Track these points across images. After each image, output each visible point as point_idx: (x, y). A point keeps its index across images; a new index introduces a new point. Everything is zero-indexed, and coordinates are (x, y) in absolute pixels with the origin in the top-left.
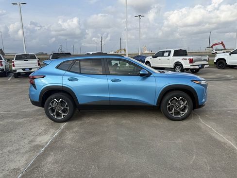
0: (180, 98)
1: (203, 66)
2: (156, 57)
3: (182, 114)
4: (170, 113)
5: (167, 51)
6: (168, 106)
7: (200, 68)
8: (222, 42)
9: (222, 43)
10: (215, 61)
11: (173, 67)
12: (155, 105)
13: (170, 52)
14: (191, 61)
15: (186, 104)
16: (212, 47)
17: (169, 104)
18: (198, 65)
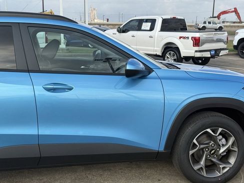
0: (220, 129)
1: (217, 51)
2: (124, 32)
3: (224, 168)
4: (196, 168)
5: (147, 21)
6: (191, 152)
7: (213, 57)
8: (235, 9)
9: (236, 11)
10: (235, 43)
11: (160, 53)
12: (162, 149)
13: (153, 22)
14: (197, 42)
15: (233, 144)
16: (218, 17)
17: (195, 146)
18: (210, 51)
